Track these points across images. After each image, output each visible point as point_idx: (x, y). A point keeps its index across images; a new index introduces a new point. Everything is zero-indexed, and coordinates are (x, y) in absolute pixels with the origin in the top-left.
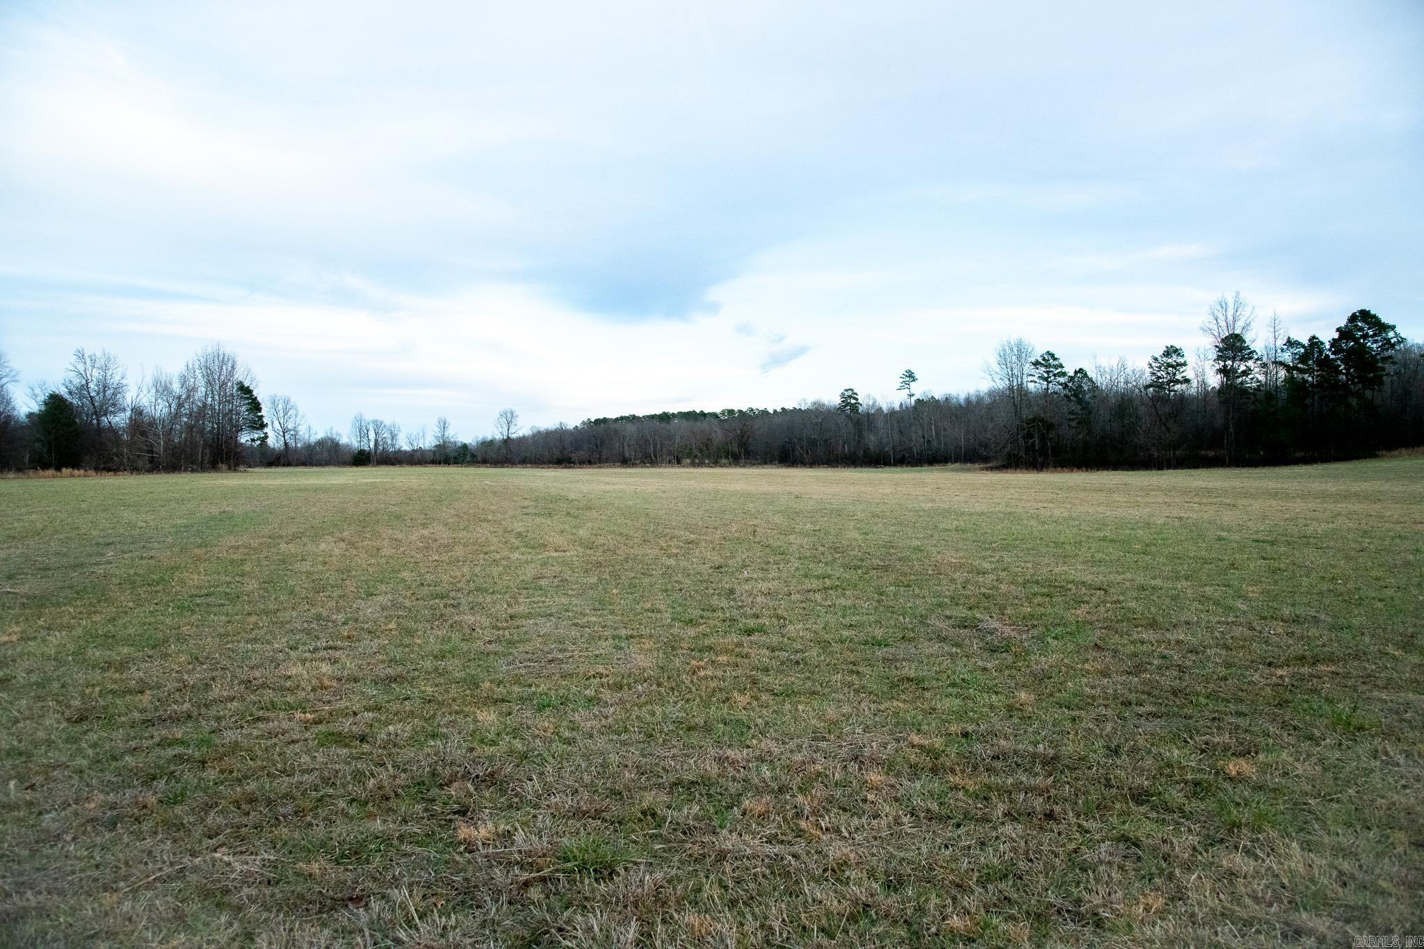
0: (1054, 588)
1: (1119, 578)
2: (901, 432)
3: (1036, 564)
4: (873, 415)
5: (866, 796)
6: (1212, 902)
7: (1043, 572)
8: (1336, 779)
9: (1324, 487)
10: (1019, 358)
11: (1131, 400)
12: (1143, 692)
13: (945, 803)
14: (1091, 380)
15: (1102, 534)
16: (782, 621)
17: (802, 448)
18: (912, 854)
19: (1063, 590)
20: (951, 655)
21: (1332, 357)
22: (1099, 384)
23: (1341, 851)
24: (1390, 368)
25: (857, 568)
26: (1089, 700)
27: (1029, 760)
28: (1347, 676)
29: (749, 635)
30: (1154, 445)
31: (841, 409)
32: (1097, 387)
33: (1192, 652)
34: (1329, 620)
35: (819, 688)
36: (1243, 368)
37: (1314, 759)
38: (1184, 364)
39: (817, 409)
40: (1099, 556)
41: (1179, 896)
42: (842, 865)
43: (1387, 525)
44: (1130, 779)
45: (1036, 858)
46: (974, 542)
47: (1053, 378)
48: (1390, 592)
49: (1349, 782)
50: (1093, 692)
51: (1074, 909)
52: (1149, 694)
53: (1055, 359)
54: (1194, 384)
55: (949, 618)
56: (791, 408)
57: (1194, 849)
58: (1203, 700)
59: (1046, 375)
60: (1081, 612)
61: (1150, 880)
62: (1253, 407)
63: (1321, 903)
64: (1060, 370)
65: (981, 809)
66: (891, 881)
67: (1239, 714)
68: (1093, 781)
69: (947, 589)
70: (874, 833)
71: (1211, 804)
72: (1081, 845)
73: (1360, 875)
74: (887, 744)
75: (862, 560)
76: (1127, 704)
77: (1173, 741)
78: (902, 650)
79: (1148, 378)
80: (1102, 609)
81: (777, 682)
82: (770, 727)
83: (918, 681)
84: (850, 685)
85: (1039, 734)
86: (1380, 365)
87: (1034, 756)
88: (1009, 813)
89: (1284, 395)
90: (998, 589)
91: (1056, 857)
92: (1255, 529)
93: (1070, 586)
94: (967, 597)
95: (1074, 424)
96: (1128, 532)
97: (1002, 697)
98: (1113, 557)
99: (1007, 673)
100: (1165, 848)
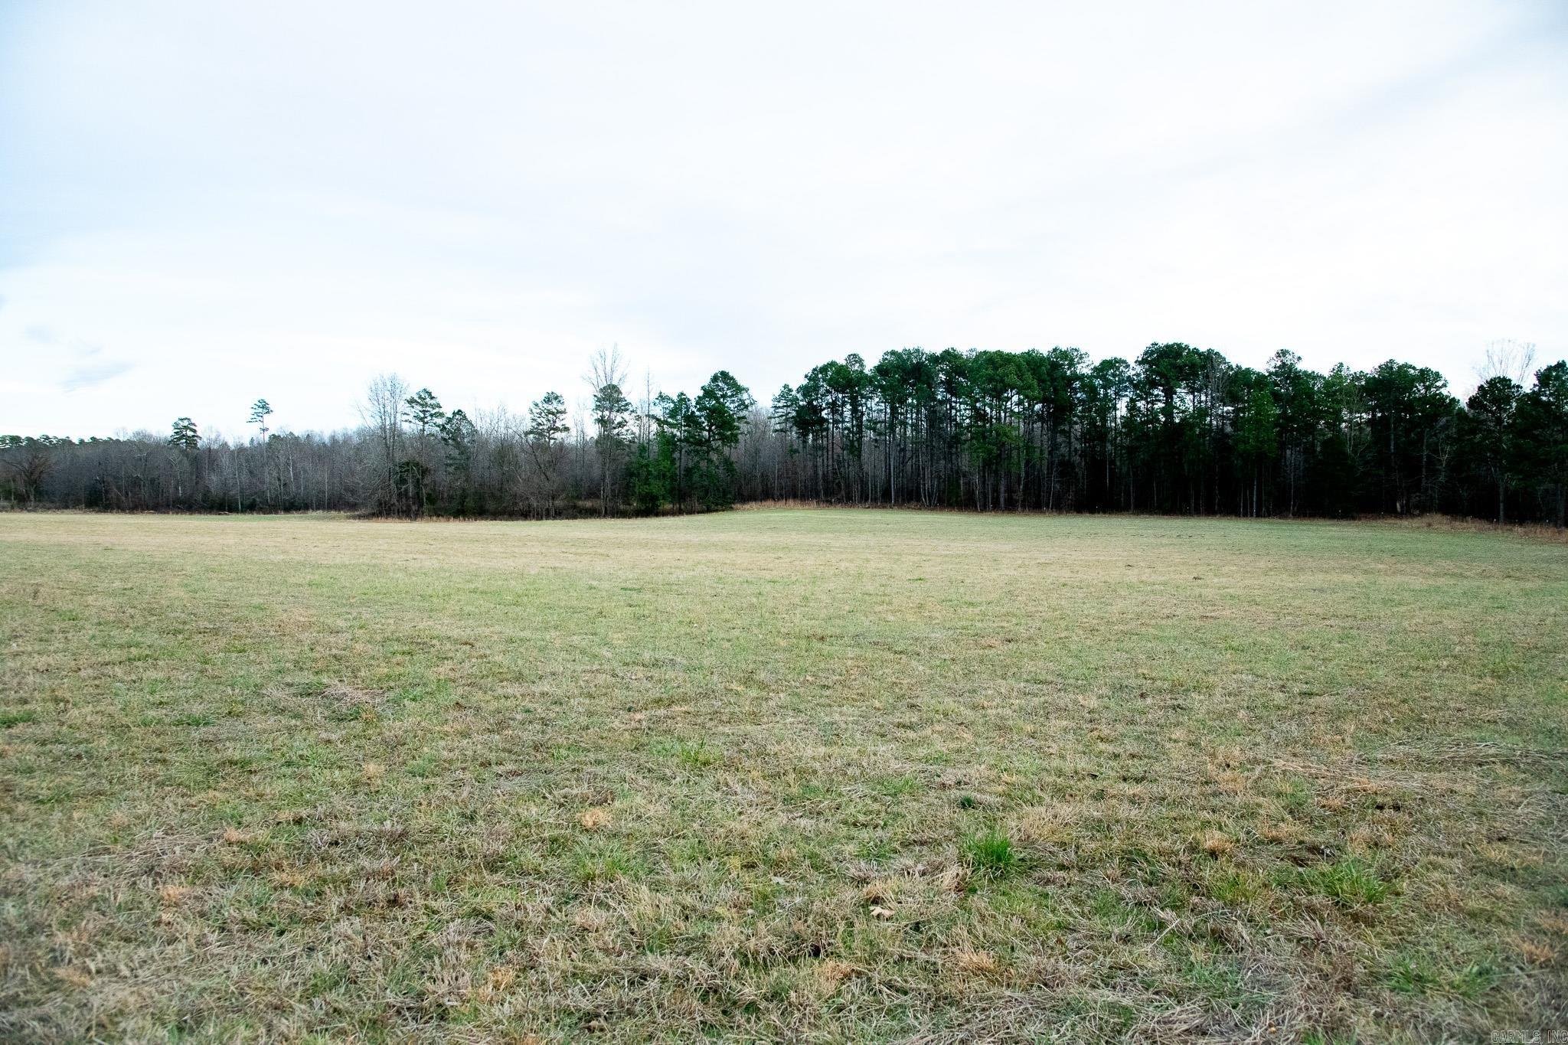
0: (417, 645)
1: (487, 631)
2: (251, 472)
3: (399, 620)
4: (217, 451)
5: (160, 917)
6: (565, 964)
7: (406, 629)
8: (683, 815)
9: (688, 537)
10: (393, 394)
11: (511, 446)
12: (504, 750)
13: (266, 908)
14: (470, 423)
15: (473, 586)
16: (62, 704)
17: (119, 489)
18: (217, 980)
19: (424, 646)
20: (289, 728)
21: (697, 413)
22: (479, 429)
23: (686, 886)
24: (744, 427)
25: (176, 632)
26: (447, 765)
27: (374, 841)
28: (697, 715)
29: (9, 727)
30: (532, 493)
31: (174, 443)
32: (476, 431)
33: (556, 703)
34: (685, 662)
35: (107, 786)
36: (619, 419)
37: (665, 799)
38: (564, 412)
39: (140, 441)
40: (468, 609)
41: (531, 965)
42: (116, 1015)
43: (738, 572)
44: (485, 844)
45: (375, 954)
46: (329, 597)
47: (429, 418)
48: (736, 633)
49: (694, 816)
50: (451, 754)
51: (417, 1005)
52: (510, 752)
53: (432, 398)
54: (573, 432)
55: (290, 685)
56: (105, 438)
57: (549, 911)
58: (563, 752)
59: (422, 415)
60: (444, 669)
61: (500, 954)
62: (627, 458)
63: (665, 941)
64: (437, 410)
65: (312, 907)
66: (185, 1021)
67: (598, 762)
68: (443, 854)
69: (289, 652)
70: (167, 964)
71: (567, 861)
72: (427, 928)
73: (699, 905)
74: (194, 846)
75: (185, 623)
76: (487, 764)
77: (531, 799)
78: (225, 729)
79: (528, 425)
80: (467, 665)
81: (44, 785)
82: (25, 847)
83: (243, 764)
84: (151, 777)
85: (387, 809)
86: (736, 424)
87: (379, 835)
88: (346, 906)
89: (656, 448)
90: (352, 649)
91: (398, 948)
92: (624, 578)
93: (434, 642)
94: (315, 660)
95: (451, 469)
96: (500, 583)
97: (346, 772)
98: (483, 609)
99: (354, 743)
100: (519, 915)
